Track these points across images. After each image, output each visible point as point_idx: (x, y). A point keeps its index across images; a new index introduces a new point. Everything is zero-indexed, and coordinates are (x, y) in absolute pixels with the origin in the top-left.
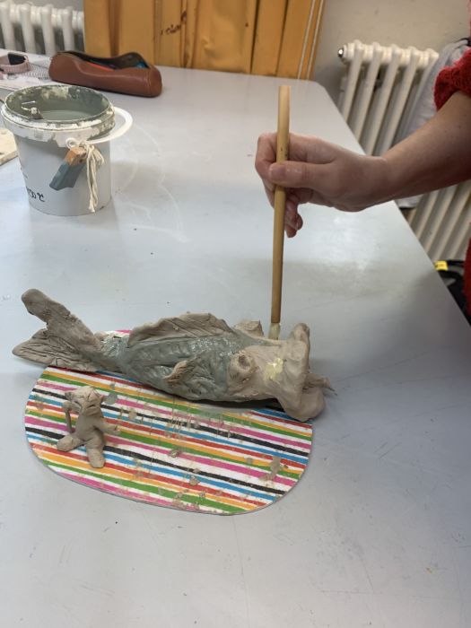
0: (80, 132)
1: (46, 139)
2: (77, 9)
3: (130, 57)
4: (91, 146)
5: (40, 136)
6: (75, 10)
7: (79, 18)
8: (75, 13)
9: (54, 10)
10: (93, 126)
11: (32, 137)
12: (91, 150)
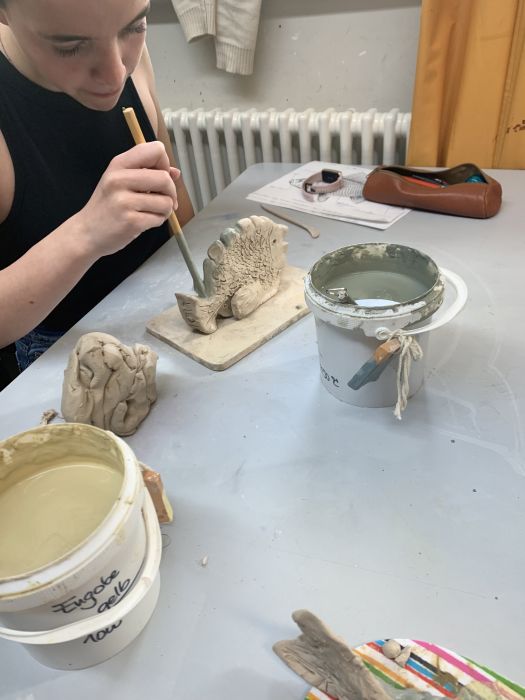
0: (395, 320)
1: (351, 326)
2: (404, 111)
3: (464, 168)
4: (407, 337)
5: (345, 322)
6: (401, 112)
7: (404, 121)
8: (400, 115)
9: (377, 115)
10: (413, 312)
11: (334, 322)
12: (407, 345)
